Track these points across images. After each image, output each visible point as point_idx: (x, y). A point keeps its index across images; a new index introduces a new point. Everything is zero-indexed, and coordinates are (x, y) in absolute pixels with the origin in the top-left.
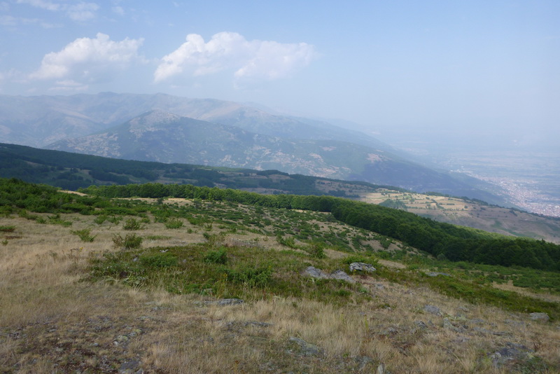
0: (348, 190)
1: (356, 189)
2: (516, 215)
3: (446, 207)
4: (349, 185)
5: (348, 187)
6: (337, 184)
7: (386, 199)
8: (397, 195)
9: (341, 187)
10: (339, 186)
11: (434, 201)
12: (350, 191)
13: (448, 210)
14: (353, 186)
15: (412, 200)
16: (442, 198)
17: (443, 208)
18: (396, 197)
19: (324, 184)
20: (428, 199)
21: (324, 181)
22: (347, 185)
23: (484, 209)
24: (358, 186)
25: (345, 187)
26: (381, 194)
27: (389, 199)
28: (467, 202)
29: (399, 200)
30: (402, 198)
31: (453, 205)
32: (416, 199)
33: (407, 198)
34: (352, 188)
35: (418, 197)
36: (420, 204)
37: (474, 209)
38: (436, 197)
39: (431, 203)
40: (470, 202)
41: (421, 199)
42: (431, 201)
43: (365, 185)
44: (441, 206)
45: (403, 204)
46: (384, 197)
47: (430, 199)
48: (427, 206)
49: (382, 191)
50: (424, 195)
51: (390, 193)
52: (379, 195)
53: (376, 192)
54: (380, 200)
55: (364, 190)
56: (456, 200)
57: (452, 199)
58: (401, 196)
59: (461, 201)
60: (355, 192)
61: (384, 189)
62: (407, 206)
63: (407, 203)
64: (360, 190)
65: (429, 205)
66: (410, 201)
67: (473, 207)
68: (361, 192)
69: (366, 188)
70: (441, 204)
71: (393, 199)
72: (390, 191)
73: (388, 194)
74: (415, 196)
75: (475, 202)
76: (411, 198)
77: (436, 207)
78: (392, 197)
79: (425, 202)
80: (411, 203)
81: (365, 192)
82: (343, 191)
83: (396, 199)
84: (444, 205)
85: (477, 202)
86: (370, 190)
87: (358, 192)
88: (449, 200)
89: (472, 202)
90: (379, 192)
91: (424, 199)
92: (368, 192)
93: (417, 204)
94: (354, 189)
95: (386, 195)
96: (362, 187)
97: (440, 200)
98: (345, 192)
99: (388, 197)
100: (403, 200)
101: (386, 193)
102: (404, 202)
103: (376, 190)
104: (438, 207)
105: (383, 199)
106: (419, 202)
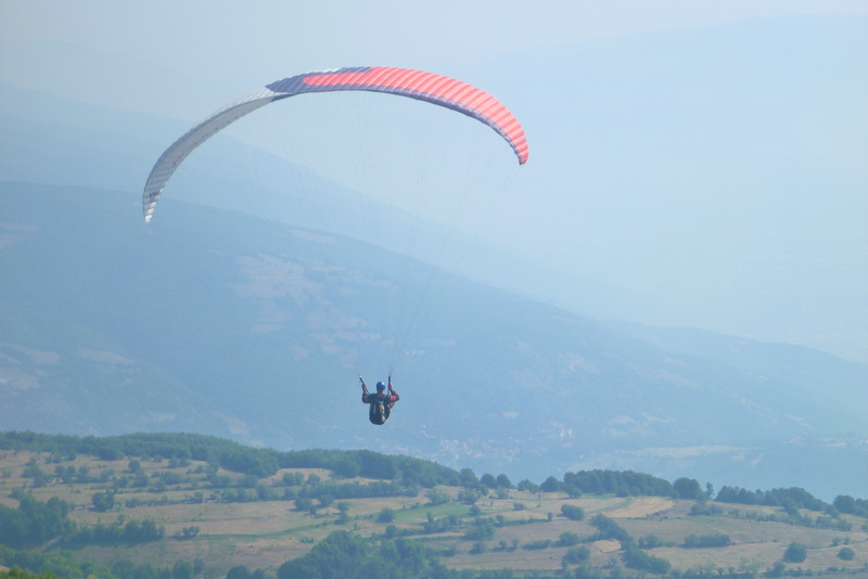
0: (85, 494)
1: (142, 483)
4: (91, 463)
5: (83, 478)
6: (18, 460)
7: (320, 536)
8: (391, 504)
9: (40, 480)
10: (31, 472)
11: (607, 529)
12: (100, 505)
13: (689, 578)
14: (121, 465)
15: (481, 532)
18: (386, 517)
22: (81, 461)
24: (149, 467)
25: (66, 477)
26: (291, 504)
27: (345, 536)
28: (806, 522)
29: (405, 533)
30: (420, 518)
31: (722, 542)
32: (501, 522)
33: (452, 522)
34: (109, 484)
35: (519, 507)
36: (528, 547)
37: (841, 564)
38: (619, 500)
39: (592, 539)
40: (819, 521)
41: (531, 521)
42: (593, 531)
43: (195, 458)
44: (650, 553)
45: (426, 562)
46: (310, 520)
47: (588, 518)
48: (570, 558)
49: (296, 489)
50: (554, 495)
51: (347, 493)
52: (278, 513)
53: (263, 496)
54: (285, 542)
55: (189, 485)
56: (735, 514)
57: (714, 511)
58: (415, 507)
59: (772, 518)
60: (132, 504)
61: (315, 471)
62: (449, 567)
63: (450, 553)
64: (160, 490)
65: (583, 556)
66: (466, 538)
67: (839, 547)
68: (172, 503)
69: (204, 475)
70: (652, 543)
71: (365, 534)
72: (351, 481)
73: (337, 501)
74: (499, 504)
75: (847, 518)
76: (472, 519)
77: (621, 565)
78: (357, 518)
79: (555, 538)
80: (476, 551)
81: (197, 500)
82: (53, 503)
83: (382, 529)
84: (669, 545)
85: (860, 514)
86: (225, 483)
87: (150, 504)
88: (695, 512)
89: (835, 516)
90: (280, 492)
91: (550, 515)
92: (212, 498)
93: (512, 549)
94: (123, 483)
95: (323, 511)
96: (173, 471)
97: (648, 518)
98: (65, 508)
99: (337, 523)
100: (428, 530)
101: (325, 495)
102: (433, 546)
103: (260, 482)
104: (633, 560)
105: (305, 534)
106: (526, 540)
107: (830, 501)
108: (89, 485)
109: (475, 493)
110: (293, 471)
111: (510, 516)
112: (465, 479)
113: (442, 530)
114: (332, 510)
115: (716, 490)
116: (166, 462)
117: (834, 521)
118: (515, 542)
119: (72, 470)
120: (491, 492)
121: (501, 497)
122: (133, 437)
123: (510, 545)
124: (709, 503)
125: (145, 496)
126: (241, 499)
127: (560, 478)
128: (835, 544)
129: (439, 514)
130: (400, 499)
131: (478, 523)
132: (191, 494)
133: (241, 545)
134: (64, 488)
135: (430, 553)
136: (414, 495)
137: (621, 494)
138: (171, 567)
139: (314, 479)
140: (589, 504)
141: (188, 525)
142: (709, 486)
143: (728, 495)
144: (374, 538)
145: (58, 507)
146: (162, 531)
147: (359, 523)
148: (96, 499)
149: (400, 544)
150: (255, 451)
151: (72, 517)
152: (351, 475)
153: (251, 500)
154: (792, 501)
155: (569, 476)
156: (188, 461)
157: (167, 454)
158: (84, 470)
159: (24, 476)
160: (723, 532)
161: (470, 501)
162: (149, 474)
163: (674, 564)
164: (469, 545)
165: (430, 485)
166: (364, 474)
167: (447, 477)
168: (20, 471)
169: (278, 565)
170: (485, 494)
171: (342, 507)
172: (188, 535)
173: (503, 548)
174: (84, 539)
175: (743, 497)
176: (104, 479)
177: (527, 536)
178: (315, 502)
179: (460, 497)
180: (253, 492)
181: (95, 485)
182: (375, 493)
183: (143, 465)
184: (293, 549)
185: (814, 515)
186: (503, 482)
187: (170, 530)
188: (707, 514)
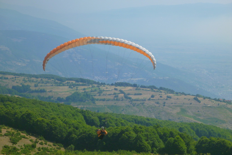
0: (33, 84)
1: (43, 82)
2: (199, 102)
3: (133, 97)
4: (34, 79)
5: (33, 81)
6: (22, 78)
7: (73, 92)
8: (86, 87)
9: (25, 82)
10: (24, 80)
11: (122, 92)
12: (36, 86)
13: (135, 100)
14: (39, 79)
15: (100, 92)
16: (130, 88)
17: (130, 98)
18: (84, 89)
19: (7, 78)
20: (116, 89)
21: (7, 76)
22: (32, 79)
23: (170, 98)
24: (44, 80)
25: (30, 81)
26: (68, 87)
27: (77, 92)
28: (155, 91)
29: (87, 92)
30: (90, 90)
31: (141, 94)
32: (104, 91)
33: (95, 90)
34: (37, 82)
35: (107, 88)
36: (108, 95)
37: (160, 98)
38: (124, 87)
39: (119, 94)
40: (157, 91)
41: (109, 90)
42: (119, 92)
43: (52, 78)
44: (128, 96)
45: (91, 97)
46: (71, 89)
47: (118, 90)
48: (115, 97)
49: (69, 84)
50: (113, 86)
51: (78, 85)
52: (66, 88)
53: (63, 85)
54: (67, 93)
55: (51, 83)
56: (143, 90)
57: (140, 89)
58: (89, 88)
59: (149, 90)
60: (41, 86)
61: (72, 81)
62: (95, 98)
63: (95, 96)
64: (46, 84)
65: (117, 96)
66: (98, 93)
67: (160, 95)
68: (48, 86)
69: (53, 81)
70: (129, 94)
71: (81, 92)
72: (78, 83)
73: (76, 86)
74: (103, 87)
75: (161, 90)
76: (99, 90)
77: (124, 98)
78: (79, 89)
79: (113, 93)
80: (99, 95)
81: (52, 86)
82: (27, 85)
83: (83, 91)
84: (132, 95)
85: (164, 90)
86: (57, 83)
87: (44, 86)
88: (136, 89)
89: (159, 90)
90: (66, 85)
91: (112, 90)
92: (55, 85)
93: (106, 95)
94: (40, 82)
95: (74, 88)
96: (48, 81)
97: (128, 90)
98: (30, 86)
99: (76, 90)
100: (91, 92)
101: (74, 85)
102: (92, 94)
103: (63, 83)
104: (126, 97)
105: (70, 92)
106: (108, 94)
107: (159, 88)
108: (34, 83)
109: (99, 86)
110: (69, 81)
111: (105, 89)
112: (98, 83)
113: (94, 92)
114: (75, 88)
115: (140, 86)
116: (47, 79)
117: (159, 91)
118: (106, 94)
119: (31, 80)
120: (102, 85)
121: (104, 86)
122: (42, 75)
123: (105, 94)
124: (139, 88)
125: (43, 85)
126: (60, 86)
127: (114, 83)
128: (159, 95)
129: (93, 89)
130: (87, 86)
131: (100, 91)
132: (51, 85)
133: (59, 93)
134: (30, 83)
135: (92, 95)
136: (89, 86)
137: (124, 86)
138: (48, 97)
139: (72, 83)
140: (119, 88)
141: (51, 90)
142: (139, 85)
143: (142, 87)
144: (82, 93)
145: (28, 86)
146: (46, 91)
147: (80, 90)
148: (35, 85)
149: (87, 94)
150: (62, 78)
151: (31, 88)
152: (78, 82)
153: (61, 86)
154: (152, 88)
155: (115, 83)
156: (51, 79)
157: (47, 78)
158: (33, 80)
159: (23, 81)
160: (141, 93)
161: (99, 87)
162: (44, 81)
163: (132, 98)
164: (98, 94)
165: (92, 84)
166: (81, 82)
167: (95, 83)
168: (22, 80)
169: (66, 97)
170: (101, 86)
171: (77, 88)
172: (50, 91)
173: (104, 95)
174: (33, 92)
175: (144, 87)
176: (36, 82)
177: (108, 93)
178: (72, 86)
179: (97, 86)
180: (62, 85)
181: (35, 83)
182: (82, 85)
183: (43, 79)
184: (68, 94)
185: (156, 90)
186: (104, 84)
187: (47, 90)
188: (138, 90)
